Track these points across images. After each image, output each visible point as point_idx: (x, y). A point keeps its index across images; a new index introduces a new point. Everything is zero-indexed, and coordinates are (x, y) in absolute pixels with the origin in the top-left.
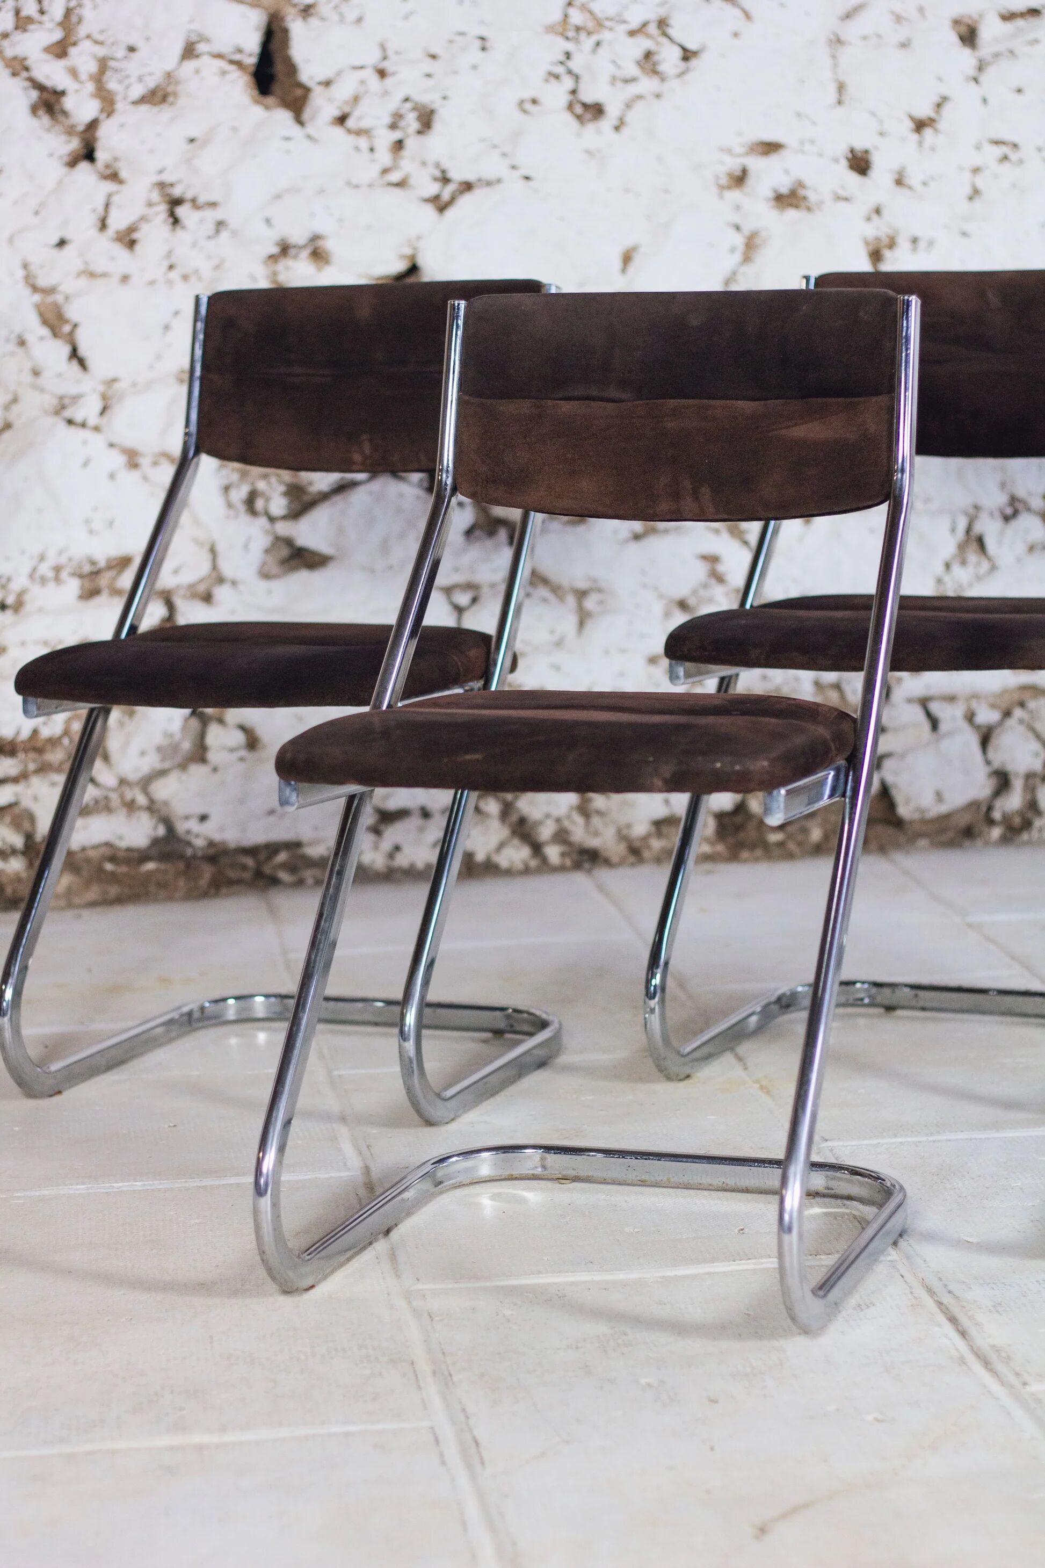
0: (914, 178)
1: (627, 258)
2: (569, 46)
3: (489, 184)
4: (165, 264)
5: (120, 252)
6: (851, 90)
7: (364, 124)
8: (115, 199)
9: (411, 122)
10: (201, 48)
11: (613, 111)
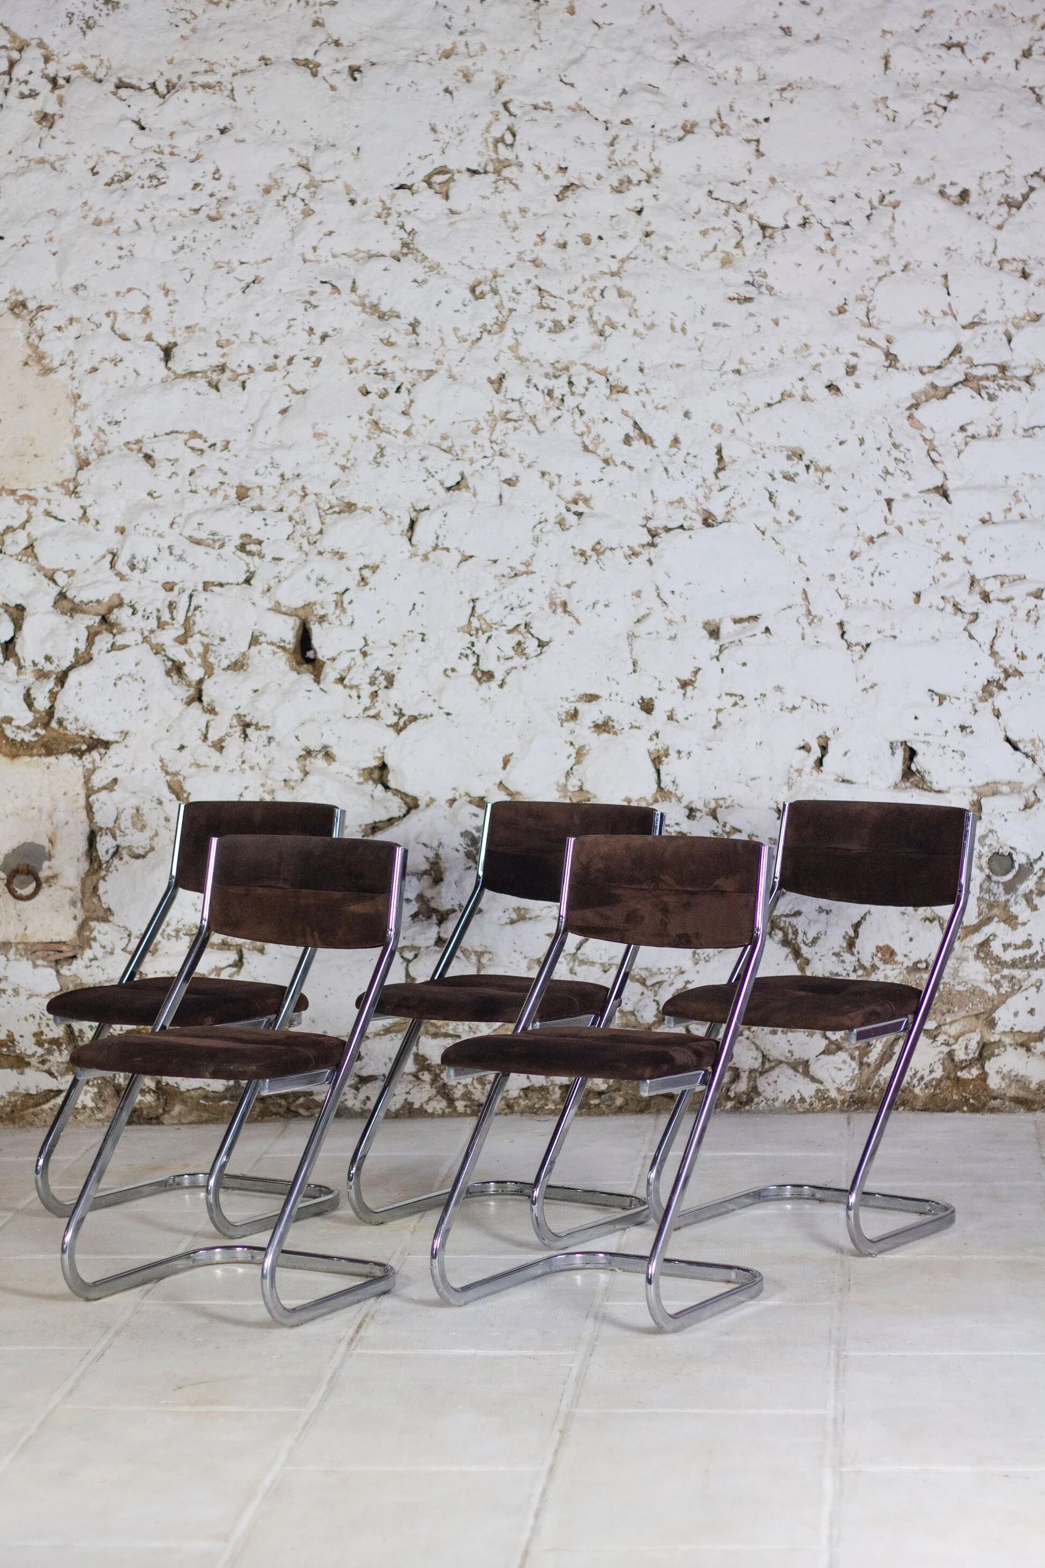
0: (680, 716)
1: (506, 761)
2: (473, 639)
3: (426, 717)
4: (240, 760)
5: (215, 754)
6: (640, 665)
7: (354, 682)
8: (212, 723)
9: (382, 681)
10: (262, 639)
11: (499, 676)
